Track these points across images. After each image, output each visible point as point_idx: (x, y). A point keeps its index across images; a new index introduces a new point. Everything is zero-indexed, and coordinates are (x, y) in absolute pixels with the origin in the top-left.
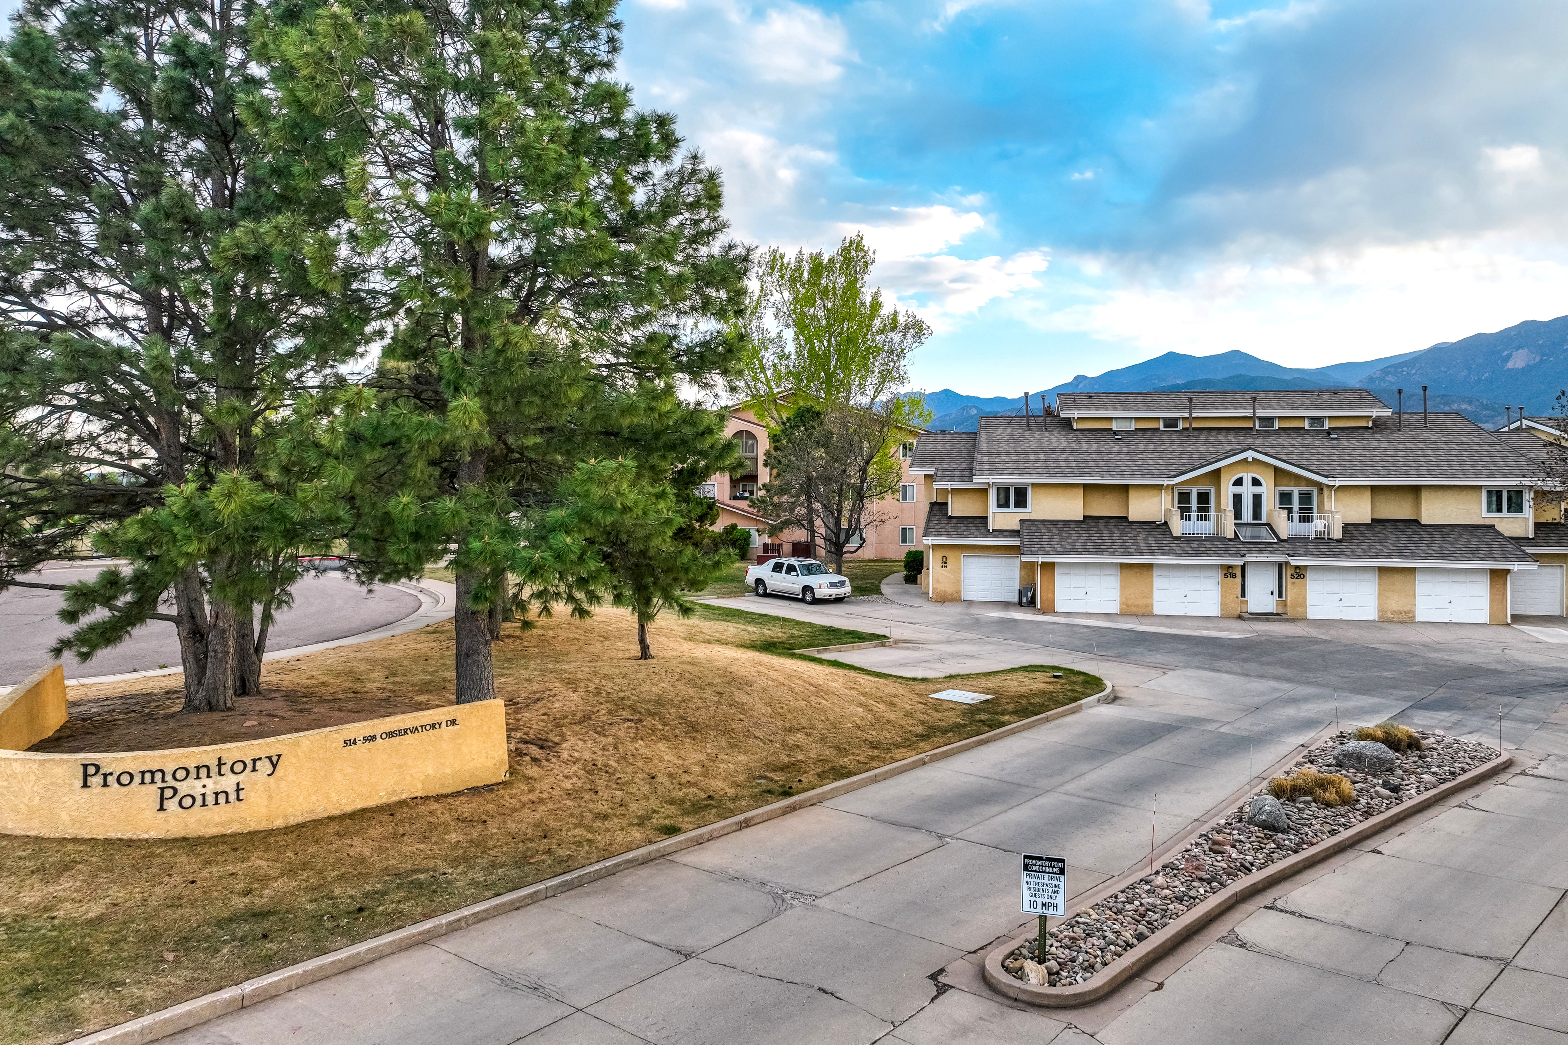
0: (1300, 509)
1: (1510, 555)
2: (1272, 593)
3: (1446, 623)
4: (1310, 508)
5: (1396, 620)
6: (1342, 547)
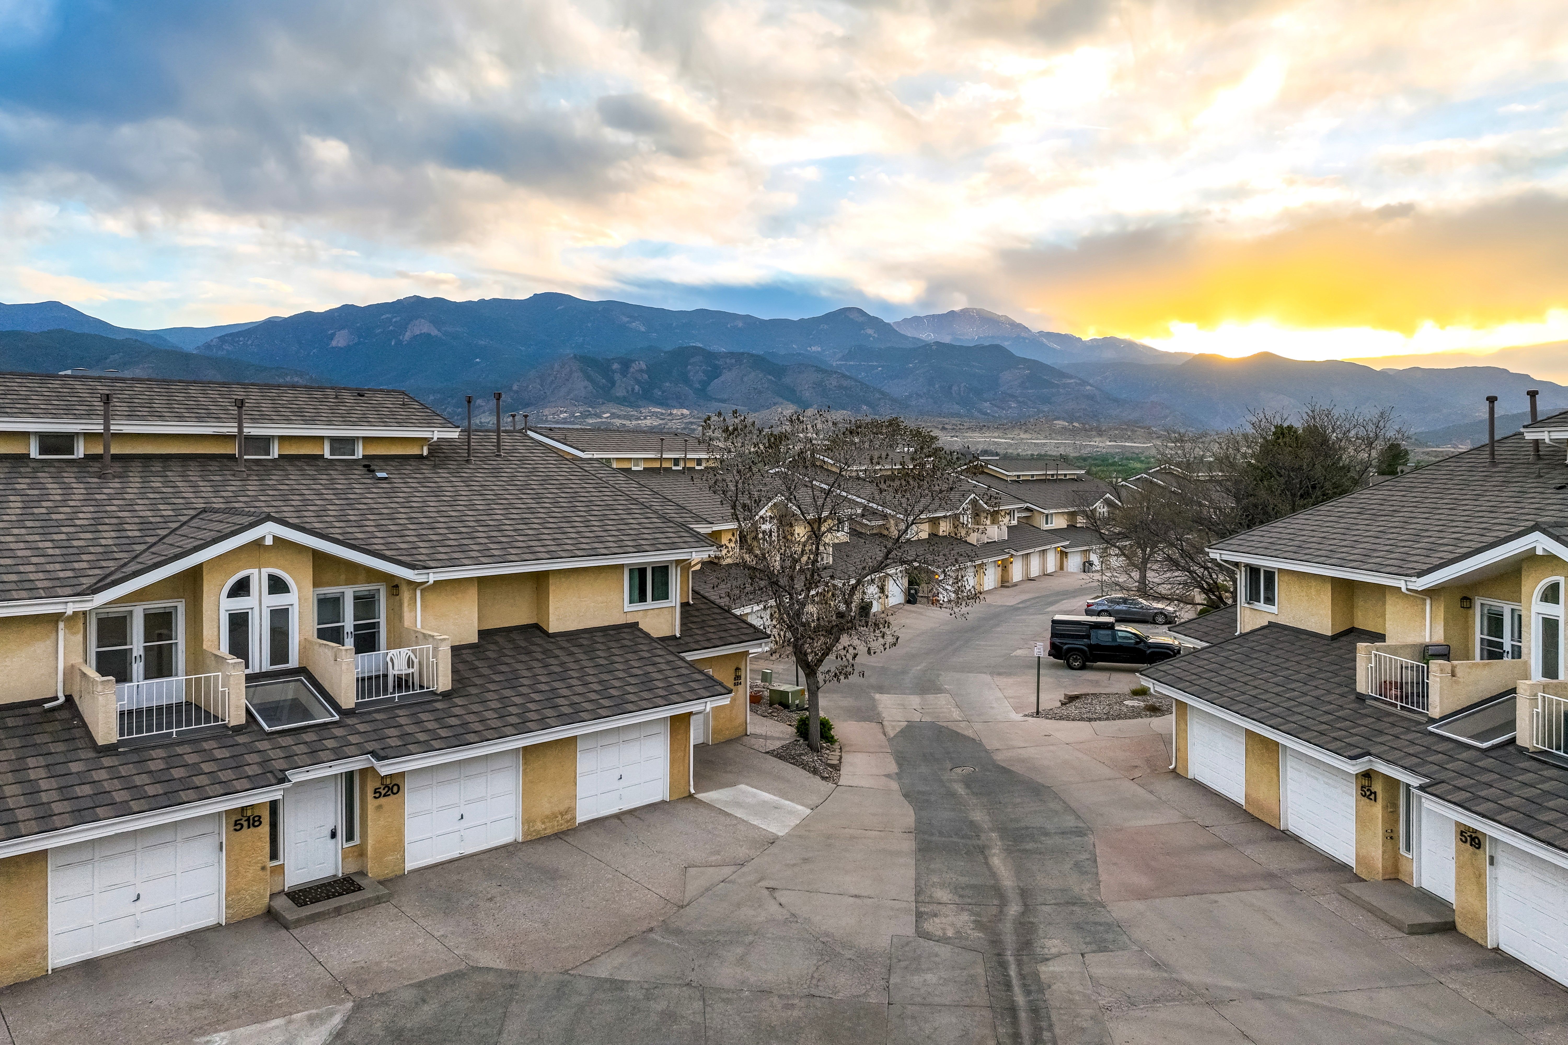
0: (356, 627)
1: (694, 685)
2: (333, 835)
3: (618, 816)
4: (375, 625)
5: (549, 832)
6: (457, 711)
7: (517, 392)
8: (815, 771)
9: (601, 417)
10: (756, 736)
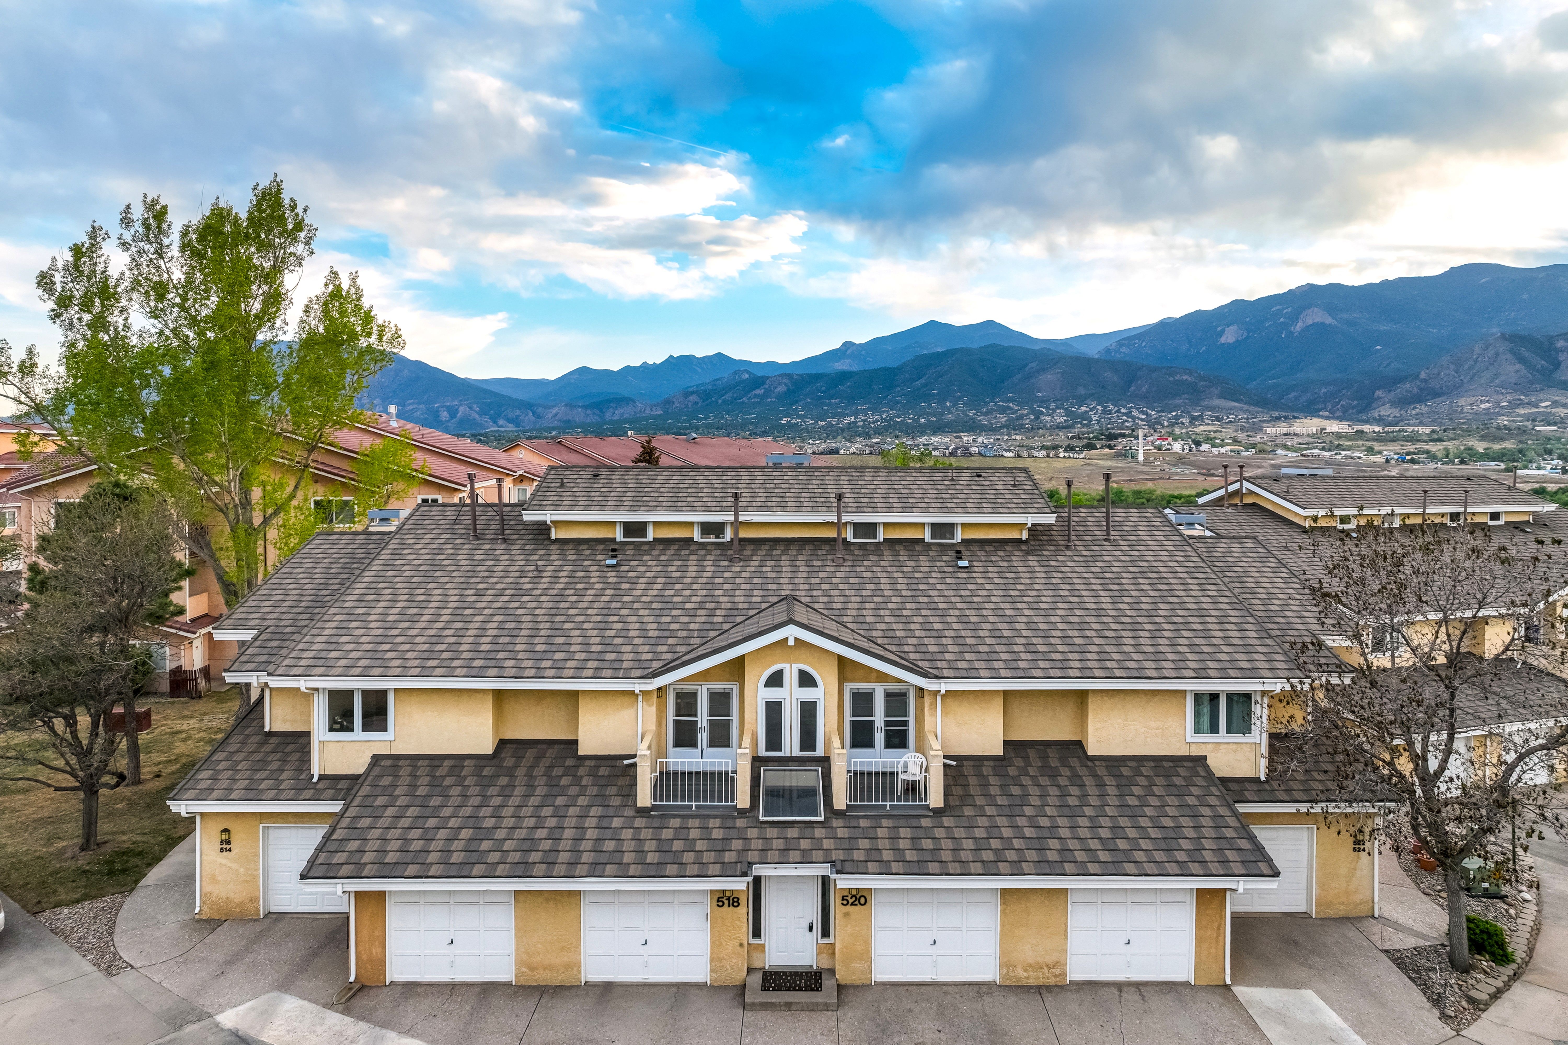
0: (887, 723)
1: (1231, 855)
2: (811, 929)
3: (1120, 986)
4: (905, 723)
5: (1032, 982)
6: (939, 833)
7: (1425, 380)
8: (1437, 1001)
9: (1537, 406)
10: (1385, 921)
